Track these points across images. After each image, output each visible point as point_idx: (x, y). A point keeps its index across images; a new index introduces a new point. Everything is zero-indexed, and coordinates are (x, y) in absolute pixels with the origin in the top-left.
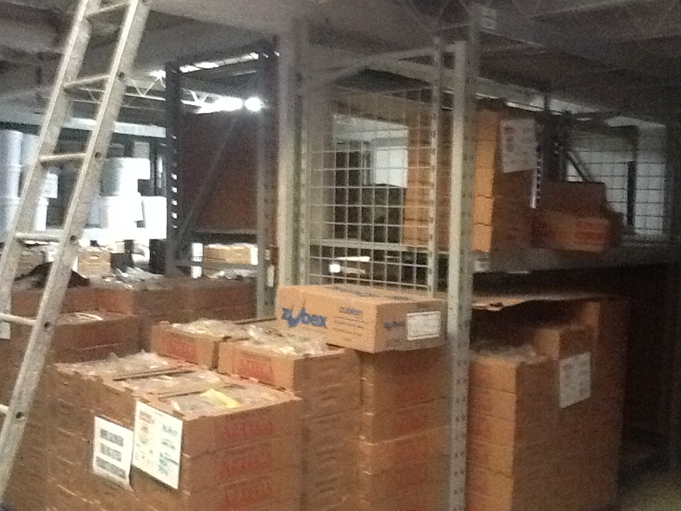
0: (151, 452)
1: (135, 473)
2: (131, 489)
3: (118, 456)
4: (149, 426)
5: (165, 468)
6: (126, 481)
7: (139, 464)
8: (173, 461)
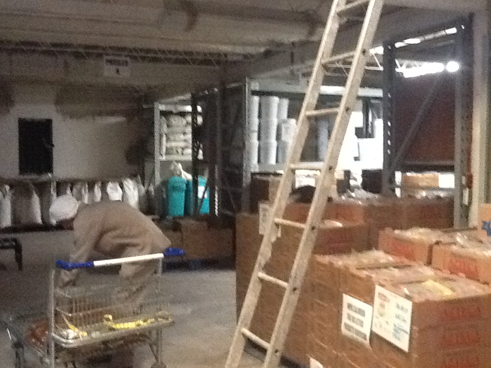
0: (387, 323)
1: (374, 336)
2: (371, 349)
3: (361, 324)
4: (386, 304)
5: (397, 335)
6: (367, 342)
7: (377, 330)
8: (404, 331)
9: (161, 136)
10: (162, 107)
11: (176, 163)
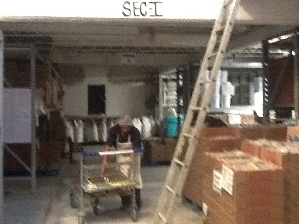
1: (223, 190)
3: (219, 184)
8: (230, 185)
9: (163, 92)
10: (164, 77)
11: (171, 108)
